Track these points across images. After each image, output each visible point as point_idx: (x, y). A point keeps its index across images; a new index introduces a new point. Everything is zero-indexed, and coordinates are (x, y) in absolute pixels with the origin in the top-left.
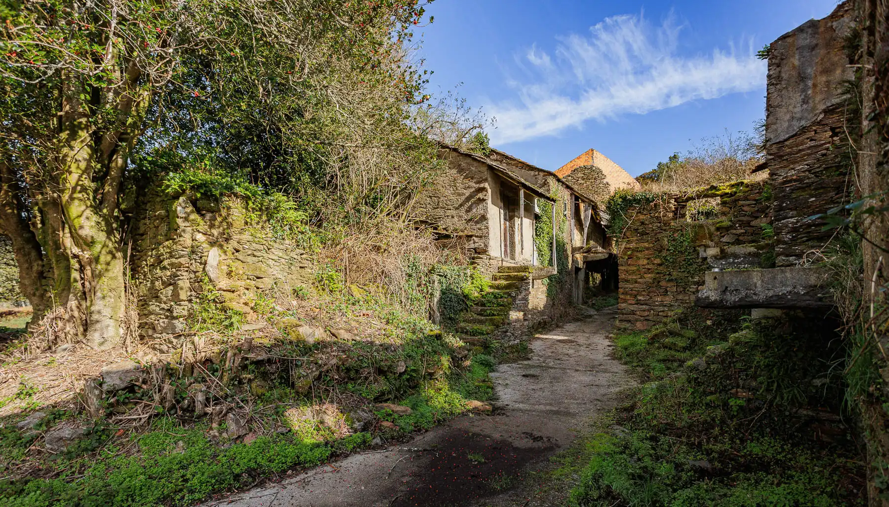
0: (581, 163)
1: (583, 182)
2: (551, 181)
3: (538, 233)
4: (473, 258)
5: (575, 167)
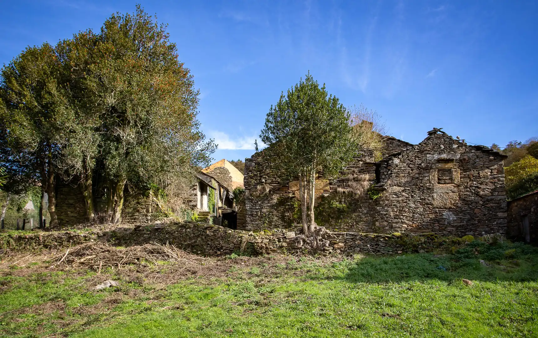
0: (219, 165)
1: (219, 175)
2: (213, 180)
3: (209, 200)
4: (192, 208)
5: (216, 167)
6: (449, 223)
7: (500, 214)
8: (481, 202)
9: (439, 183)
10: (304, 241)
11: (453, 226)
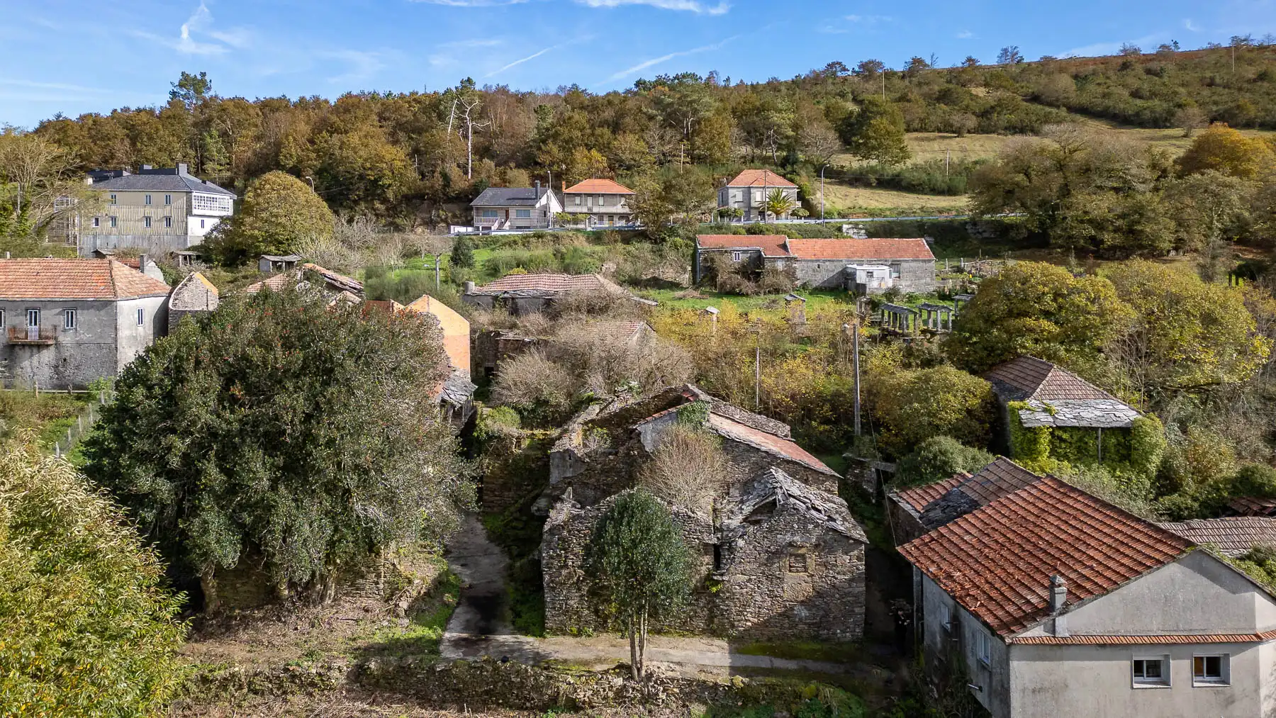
6: (801, 620)
7: (857, 610)
8: (837, 596)
9: (790, 571)
10: (634, 689)
11: (805, 624)
